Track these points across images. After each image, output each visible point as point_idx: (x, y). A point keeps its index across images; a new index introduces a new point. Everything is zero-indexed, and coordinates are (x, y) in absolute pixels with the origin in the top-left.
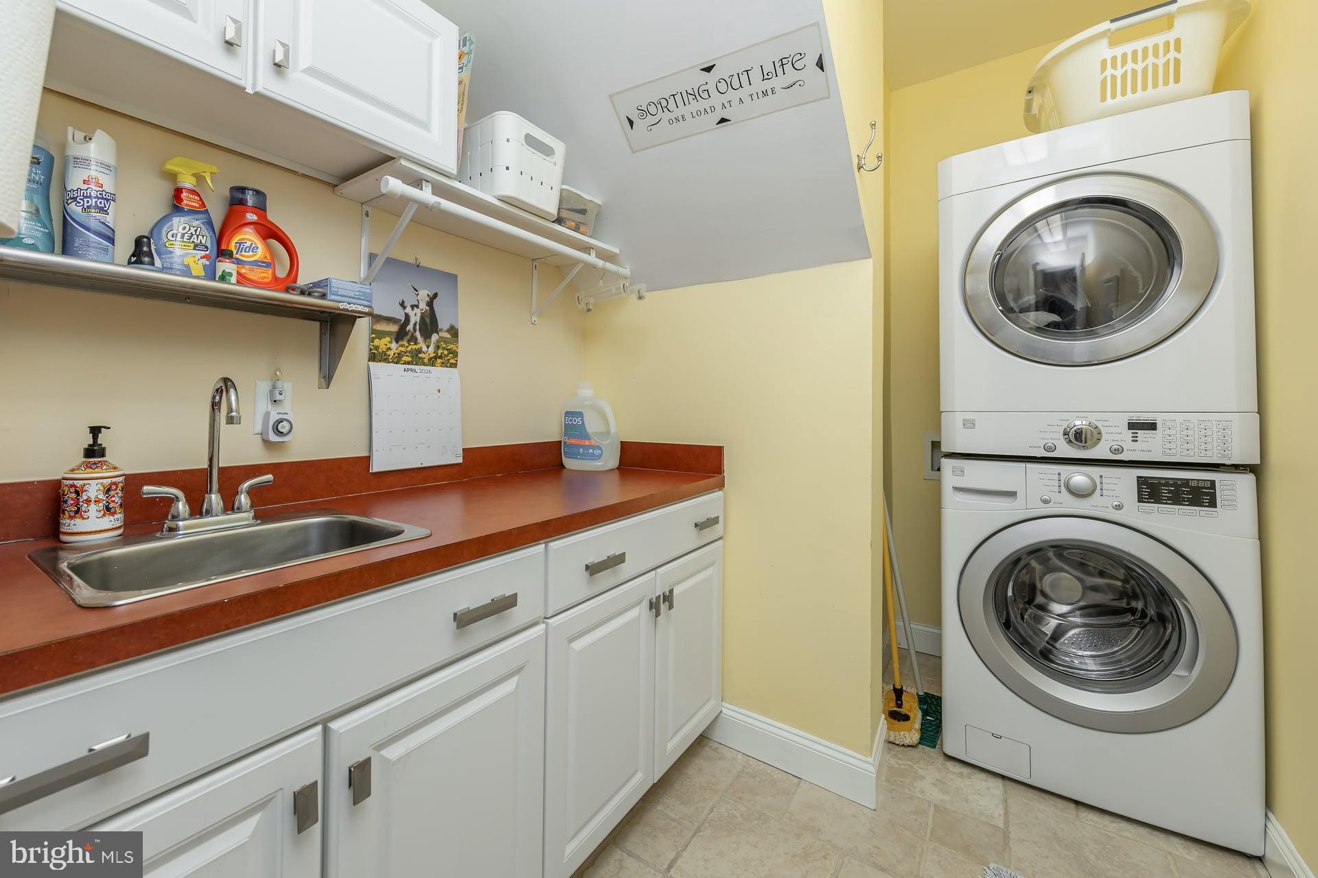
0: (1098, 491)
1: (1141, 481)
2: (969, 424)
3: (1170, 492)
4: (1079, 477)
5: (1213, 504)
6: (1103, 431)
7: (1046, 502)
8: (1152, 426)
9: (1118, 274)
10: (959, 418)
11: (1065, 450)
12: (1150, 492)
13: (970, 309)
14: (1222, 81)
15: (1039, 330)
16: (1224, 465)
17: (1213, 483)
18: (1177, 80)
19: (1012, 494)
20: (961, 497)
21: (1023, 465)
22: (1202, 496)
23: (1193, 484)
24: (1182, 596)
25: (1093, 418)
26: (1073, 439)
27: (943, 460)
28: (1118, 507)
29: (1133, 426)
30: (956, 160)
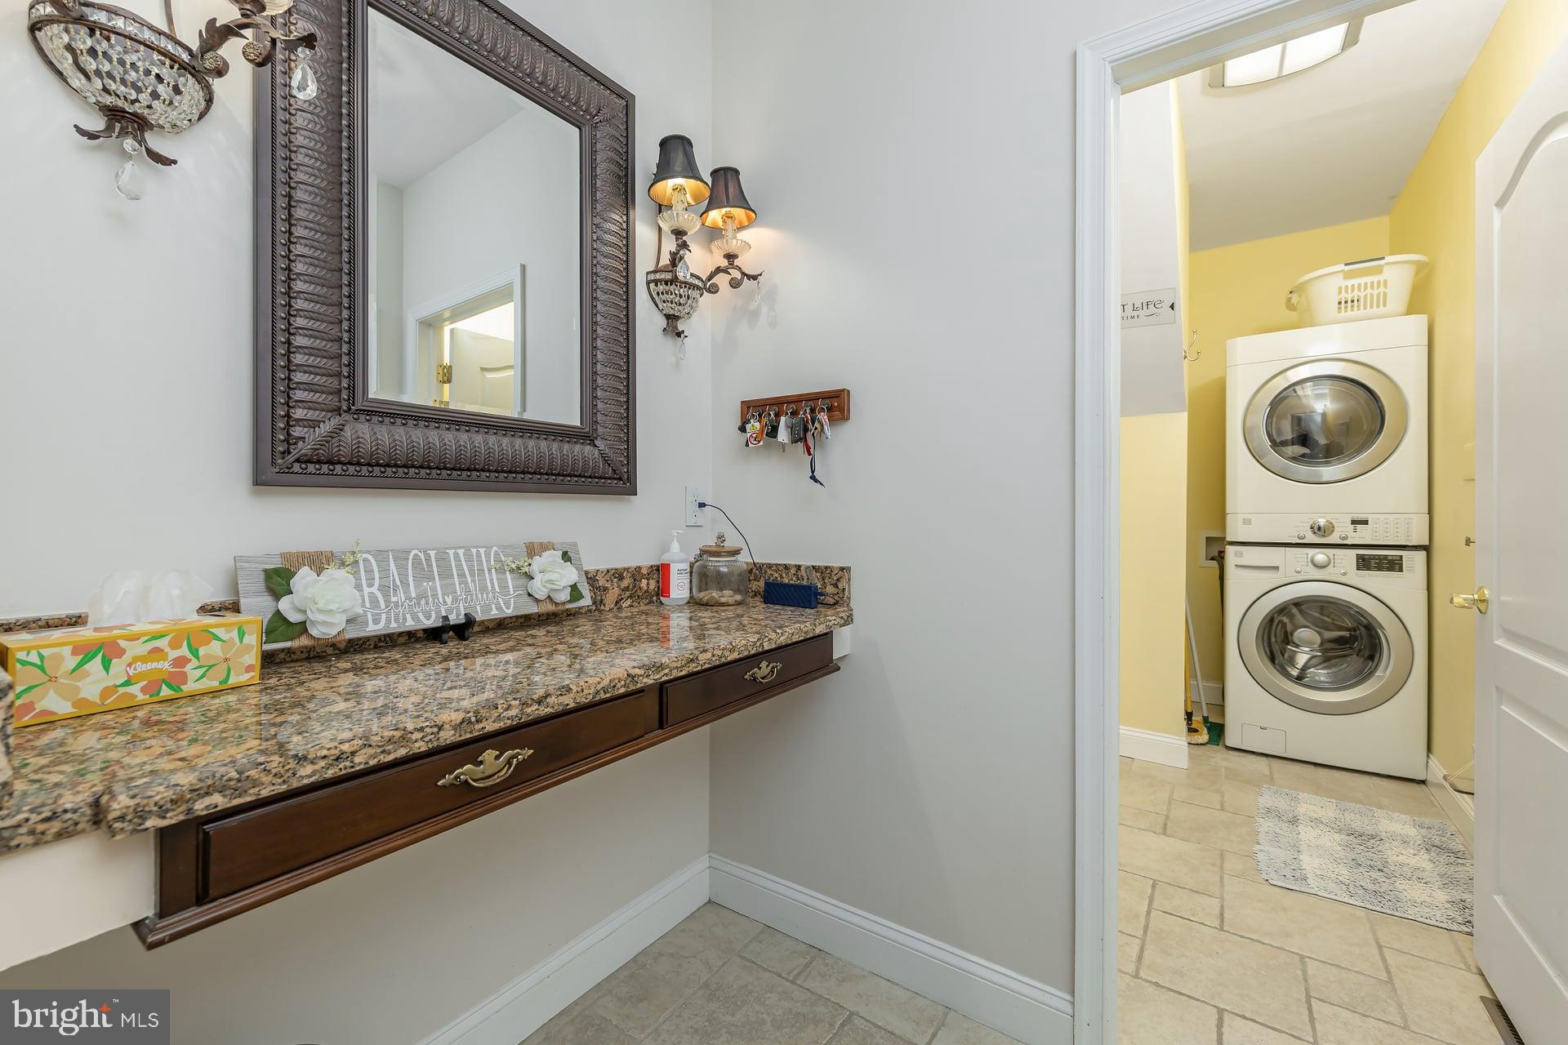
0: (1332, 564)
1: (1359, 557)
2: (1247, 522)
3: (1376, 563)
4: (1320, 556)
5: (1401, 570)
6: (1335, 525)
7: (1298, 572)
8: (1366, 522)
9: (1348, 420)
10: (1241, 518)
11: (1311, 538)
12: (1364, 563)
13: (1248, 441)
14: (1412, 308)
15: (1294, 459)
16: (1408, 546)
17: (1401, 556)
18: (1385, 306)
19: (1277, 568)
20: (1240, 571)
21: (1283, 549)
22: (1395, 565)
23: (1389, 558)
24: (1382, 627)
25: (1330, 517)
26: (1316, 531)
27: (1227, 546)
28: (1344, 574)
29: (1354, 522)
30: (1239, 339)
